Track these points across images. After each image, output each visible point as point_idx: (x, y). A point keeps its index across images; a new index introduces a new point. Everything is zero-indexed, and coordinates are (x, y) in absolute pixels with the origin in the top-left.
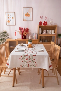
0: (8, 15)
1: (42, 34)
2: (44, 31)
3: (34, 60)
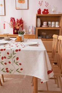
1: (41, 26)
2: (45, 23)
3: (17, 59)
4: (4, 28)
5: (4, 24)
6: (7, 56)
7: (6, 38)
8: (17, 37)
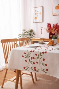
0: (36, 11)
3: (44, 60)
4: (41, 33)
5: (41, 30)
6: (35, 57)
7: (40, 41)
8: (49, 41)
